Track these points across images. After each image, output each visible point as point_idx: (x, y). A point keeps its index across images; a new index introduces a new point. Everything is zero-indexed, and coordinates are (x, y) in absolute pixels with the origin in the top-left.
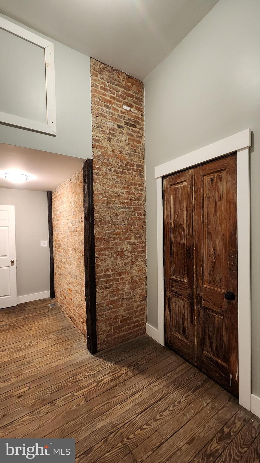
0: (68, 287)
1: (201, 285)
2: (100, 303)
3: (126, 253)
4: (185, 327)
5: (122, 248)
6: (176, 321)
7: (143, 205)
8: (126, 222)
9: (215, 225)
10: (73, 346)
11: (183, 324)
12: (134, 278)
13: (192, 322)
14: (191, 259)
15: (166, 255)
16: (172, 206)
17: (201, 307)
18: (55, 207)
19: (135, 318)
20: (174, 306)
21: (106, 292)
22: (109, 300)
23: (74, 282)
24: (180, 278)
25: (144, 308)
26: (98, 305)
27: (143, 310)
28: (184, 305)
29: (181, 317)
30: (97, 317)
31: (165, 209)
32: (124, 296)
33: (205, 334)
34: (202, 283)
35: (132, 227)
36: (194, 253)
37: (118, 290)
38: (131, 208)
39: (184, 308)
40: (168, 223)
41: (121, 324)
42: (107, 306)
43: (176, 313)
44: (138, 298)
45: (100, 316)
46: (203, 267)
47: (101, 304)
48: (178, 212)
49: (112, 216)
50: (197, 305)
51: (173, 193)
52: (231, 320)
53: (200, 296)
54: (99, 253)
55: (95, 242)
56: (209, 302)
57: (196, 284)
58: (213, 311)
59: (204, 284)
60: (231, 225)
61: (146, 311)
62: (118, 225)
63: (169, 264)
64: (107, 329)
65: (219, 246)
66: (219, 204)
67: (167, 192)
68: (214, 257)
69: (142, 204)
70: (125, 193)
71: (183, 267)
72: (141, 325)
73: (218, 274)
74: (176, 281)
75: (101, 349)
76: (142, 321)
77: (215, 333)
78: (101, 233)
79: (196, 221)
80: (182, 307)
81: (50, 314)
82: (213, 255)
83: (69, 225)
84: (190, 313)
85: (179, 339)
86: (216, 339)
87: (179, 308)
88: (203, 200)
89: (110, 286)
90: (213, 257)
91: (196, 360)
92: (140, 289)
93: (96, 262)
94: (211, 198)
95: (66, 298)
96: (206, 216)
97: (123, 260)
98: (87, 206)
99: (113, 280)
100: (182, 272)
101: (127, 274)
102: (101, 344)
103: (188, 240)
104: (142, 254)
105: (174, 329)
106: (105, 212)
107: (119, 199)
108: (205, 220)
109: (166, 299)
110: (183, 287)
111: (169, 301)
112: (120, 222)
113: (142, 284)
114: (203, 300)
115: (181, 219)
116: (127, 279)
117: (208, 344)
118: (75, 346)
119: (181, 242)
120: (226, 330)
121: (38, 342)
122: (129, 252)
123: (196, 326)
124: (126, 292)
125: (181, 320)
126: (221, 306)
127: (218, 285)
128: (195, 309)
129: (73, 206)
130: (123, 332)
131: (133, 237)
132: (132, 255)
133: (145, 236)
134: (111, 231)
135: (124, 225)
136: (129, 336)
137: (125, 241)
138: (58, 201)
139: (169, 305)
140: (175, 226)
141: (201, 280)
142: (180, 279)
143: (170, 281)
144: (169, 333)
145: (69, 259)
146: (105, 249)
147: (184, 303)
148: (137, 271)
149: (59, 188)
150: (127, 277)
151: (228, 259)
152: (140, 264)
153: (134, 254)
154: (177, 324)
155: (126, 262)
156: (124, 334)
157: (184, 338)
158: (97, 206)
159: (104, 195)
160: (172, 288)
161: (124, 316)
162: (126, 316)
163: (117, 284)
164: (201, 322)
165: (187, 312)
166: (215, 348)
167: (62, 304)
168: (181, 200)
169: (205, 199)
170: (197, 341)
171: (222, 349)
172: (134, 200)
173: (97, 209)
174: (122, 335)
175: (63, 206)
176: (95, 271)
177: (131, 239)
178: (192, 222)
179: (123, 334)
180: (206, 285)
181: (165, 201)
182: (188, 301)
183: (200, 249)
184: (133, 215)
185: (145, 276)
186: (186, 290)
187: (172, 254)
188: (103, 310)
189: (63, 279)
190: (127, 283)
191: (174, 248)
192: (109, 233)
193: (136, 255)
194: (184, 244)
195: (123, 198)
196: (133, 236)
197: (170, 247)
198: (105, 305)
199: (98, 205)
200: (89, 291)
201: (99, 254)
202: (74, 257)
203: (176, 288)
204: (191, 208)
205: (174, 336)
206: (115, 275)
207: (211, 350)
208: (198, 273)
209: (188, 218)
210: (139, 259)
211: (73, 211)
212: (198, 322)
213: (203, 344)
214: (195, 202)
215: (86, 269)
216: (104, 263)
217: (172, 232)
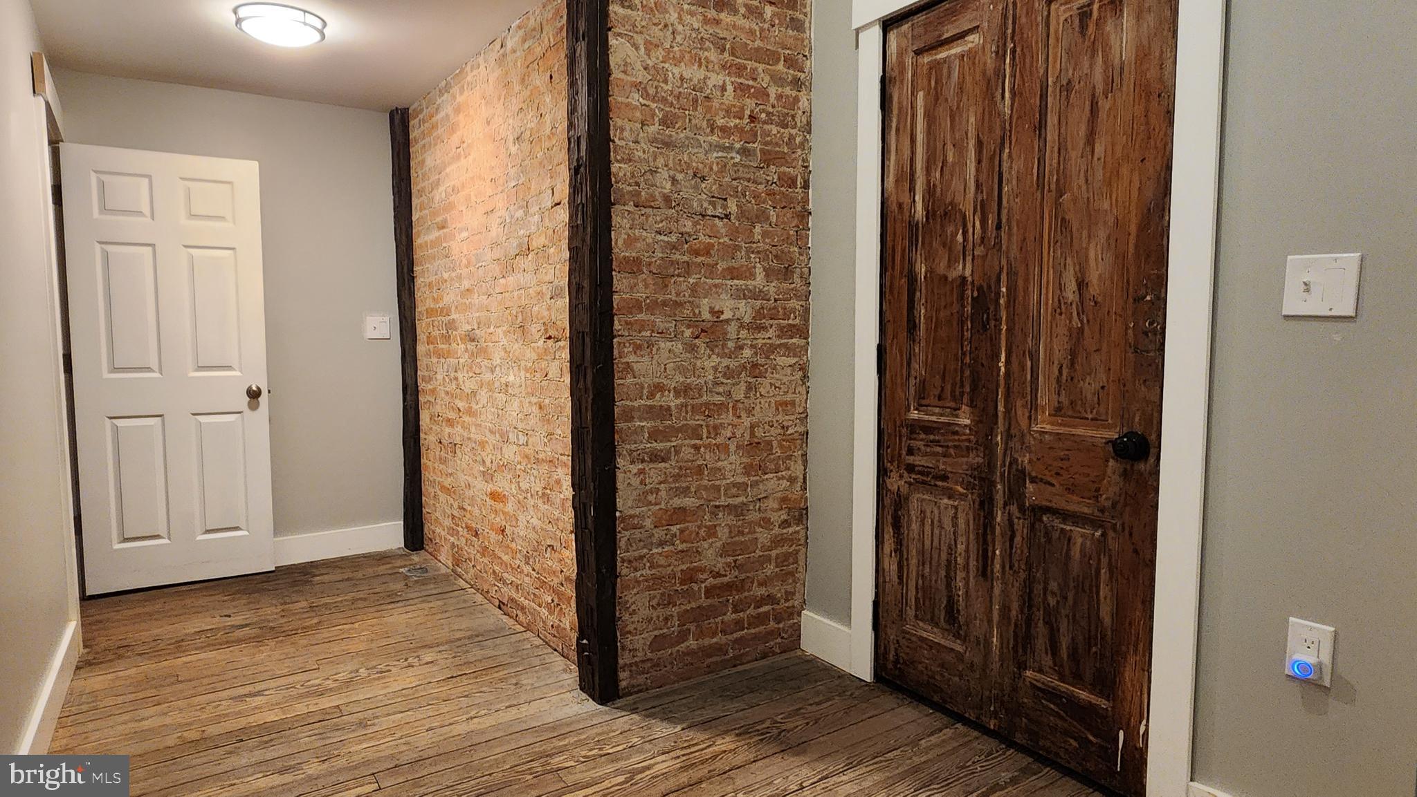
0: (490, 487)
1: (1024, 423)
2: (632, 512)
3: (732, 329)
4: (956, 598)
5: (716, 309)
6: (920, 582)
7: (802, 145)
8: (732, 206)
9: (1088, 188)
10: (524, 682)
11: (948, 585)
12: (759, 433)
13: (984, 571)
14: (989, 332)
15: (890, 329)
16: (920, 137)
17: (1022, 509)
18: (424, 176)
19: (760, 584)
20: (915, 526)
21: (654, 472)
22: (663, 506)
23: (518, 458)
24: (942, 415)
25: (797, 552)
26: (623, 520)
27: (791, 560)
28: (956, 513)
29: (943, 563)
30: (619, 564)
31: (889, 152)
32: (723, 498)
33: (1030, 607)
34: (1030, 418)
35: (758, 229)
36: (1002, 308)
37: (700, 470)
38: (754, 150)
39: (955, 525)
40: (900, 206)
41: (709, 601)
42: (655, 527)
43: (922, 552)
44: (773, 510)
45: (630, 562)
46: (1034, 356)
47: (631, 516)
48: (945, 156)
49: (680, 177)
50: (1005, 504)
51: (925, 82)
52: (1131, 534)
53: (1017, 470)
54: (631, 319)
55: (614, 273)
56: (1053, 485)
57: (1004, 424)
58: (1065, 516)
59: (1036, 419)
60: (1149, 179)
61: (801, 563)
62: (703, 216)
63: (902, 365)
64: (655, 615)
65: (1099, 266)
66: (1105, 105)
67: (902, 82)
68: (1078, 314)
69: (798, 140)
70: (730, 88)
71: (956, 370)
72: (785, 616)
73: (1090, 374)
74: (928, 428)
75: (633, 686)
76: (787, 600)
77: (1070, 596)
78: (637, 239)
79: (1014, 182)
80: (947, 523)
81: (411, 596)
82: (1074, 306)
83: (495, 231)
84: (977, 538)
85: (931, 645)
86: (1074, 616)
87: (936, 531)
88: (1044, 97)
89: (669, 452)
90: (1075, 314)
91: (992, 709)
92: (783, 478)
93: (616, 352)
94: (1077, 87)
95: (476, 535)
96: (1055, 161)
97: (718, 355)
98: (582, 127)
99: (679, 430)
100: (953, 392)
101: (734, 415)
102: (634, 668)
103: (978, 262)
104: (794, 340)
105: (911, 612)
106: (655, 160)
107: (709, 109)
108: (1051, 173)
109: (883, 504)
110: (955, 447)
111: (896, 511)
112: (710, 203)
113: (789, 457)
114: (1031, 482)
115: (956, 184)
116: (734, 433)
117: (1041, 643)
118: (530, 681)
119: (954, 274)
120: (1111, 578)
121: (381, 672)
122: (742, 327)
123: (999, 582)
124: (728, 481)
125: (943, 573)
126: (1097, 490)
127: (1090, 416)
128: (999, 519)
129: (513, 149)
130: (714, 634)
131: (759, 270)
132: (755, 342)
133: (806, 270)
134: (673, 238)
135: (727, 216)
136: (737, 652)
137: (729, 282)
138: (438, 147)
139: (897, 525)
140: (929, 214)
141: (1024, 406)
142: (943, 419)
143: (904, 431)
144: (892, 633)
145: (492, 371)
146: (653, 307)
147: (956, 508)
148: (773, 405)
149: (447, 88)
150: (734, 426)
151: (1130, 312)
152: (785, 379)
153: (762, 338)
154: (925, 591)
155: (733, 364)
156: (716, 643)
157: (950, 637)
158: (622, 130)
159: (652, 91)
160: (910, 459)
161: (718, 575)
162: (726, 576)
163: (697, 448)
164: (1016, 565)
165: (964, 539)
166: (1068, 648)
167: (457, 562)
168: (958, 107)
169: (1054, 92)
170: (1001, 636)
171: (1094, 649)
172: (765, 123)
173: (623, 143)
174: (711, 646)
175: (463, 161)
176: (613, 389)
177: (752, 276)
178: (996, 186)
179: (715, 640)
180: (1044, 424)
181: (891, 121)
182: (972, 494)
183: (1026, 290)
184: (761, 183)
185: (801, 429)
186: (963, 457)
187: (912, 326)
188: (640, 541)
189: (464, 458)
190: (732, 448)
191: (923, 301)
192: (668, 242)
193: (768, 341)
194: (963, 278)
195: (722, 110)
196: (758, 265)
197: (905, 297)
198: (648, 523)
199: (628, 129)
200: (589, 462)
201: (627, 323)
202: (517, 361)
203: (926, 454)
204: (998, 132)
205: (914, 639)
206: (687, 413)
207: (1054, 658)
208: (1014, 380)
209: (983, 178)
210: (782, 361)
211: (512, 172)
212: (1007, 568)
213: (1021, 643)
214: (1012, 110)
215: (578, 382)
216: (646, 358)
217: (917, 241)
